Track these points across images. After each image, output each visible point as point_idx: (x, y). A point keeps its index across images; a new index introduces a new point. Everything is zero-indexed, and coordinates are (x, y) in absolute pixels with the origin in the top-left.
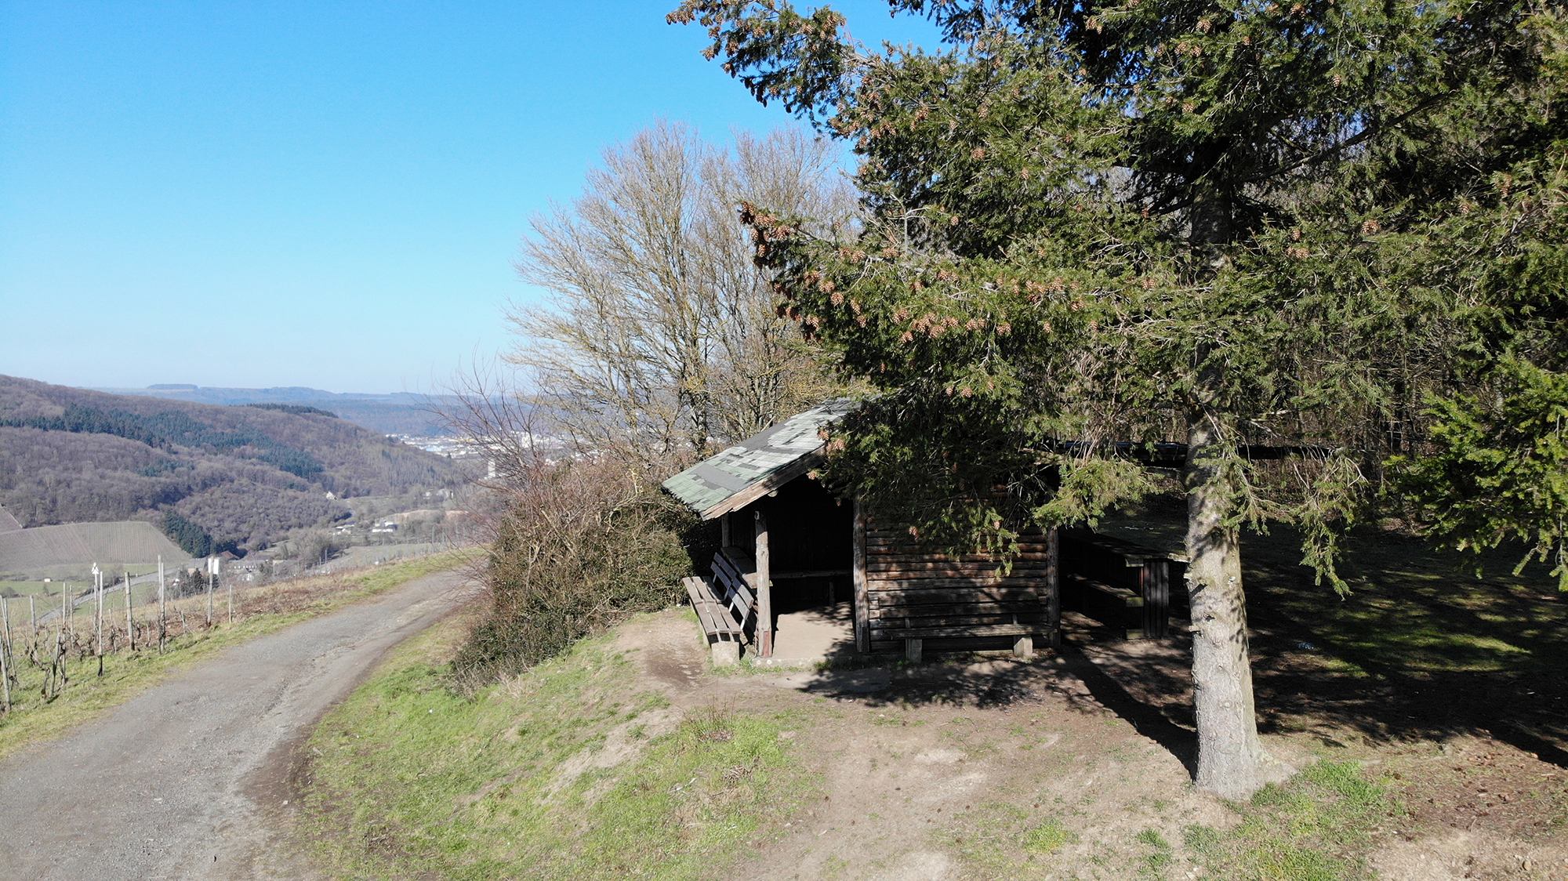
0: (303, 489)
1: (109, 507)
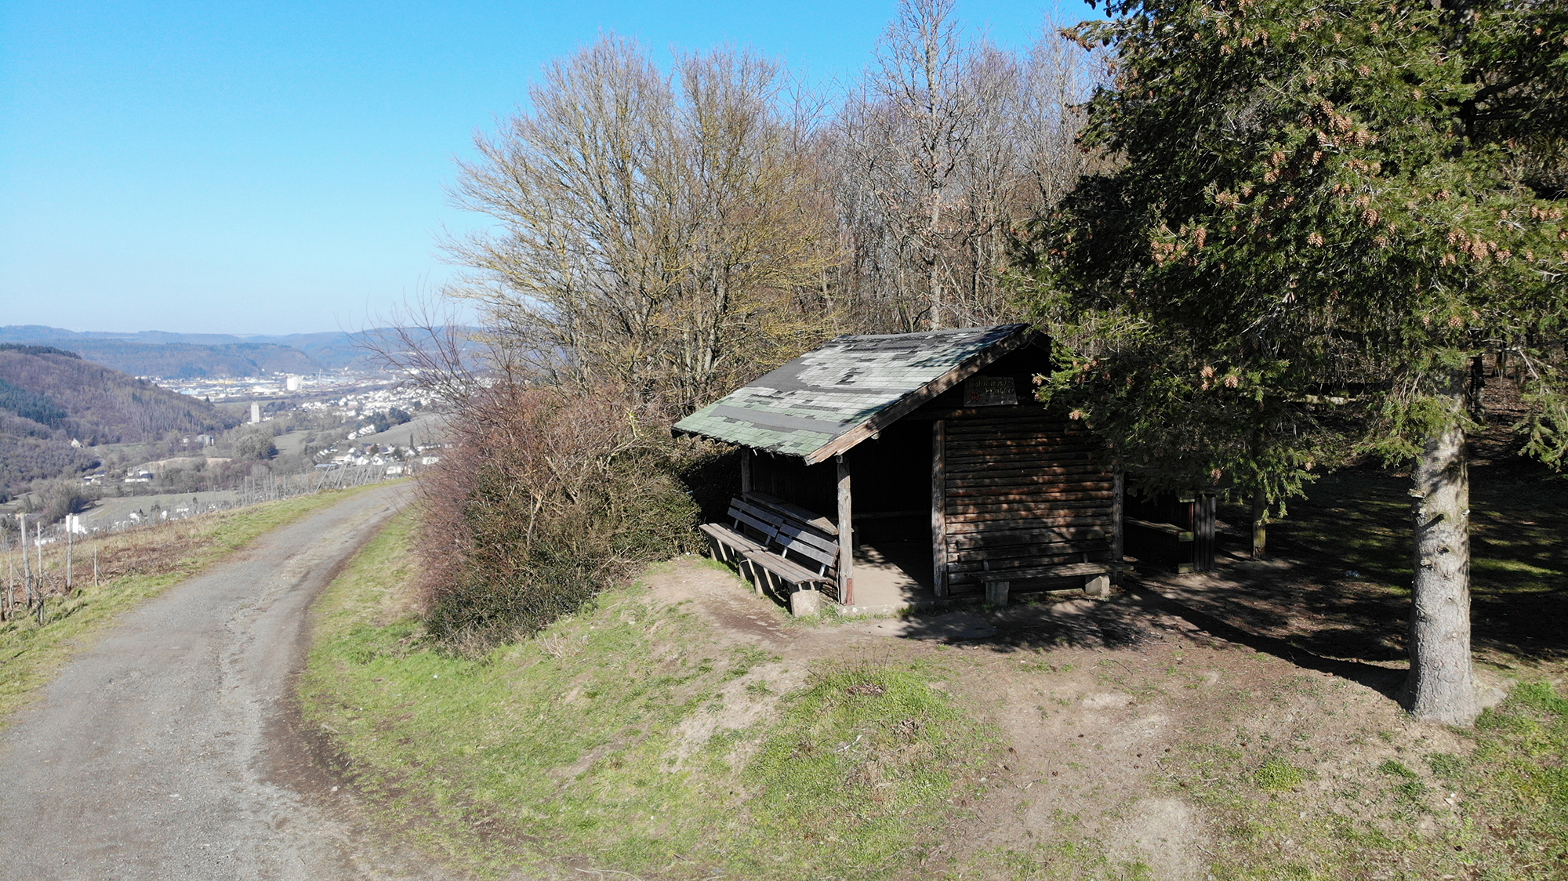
0: (45, 436)
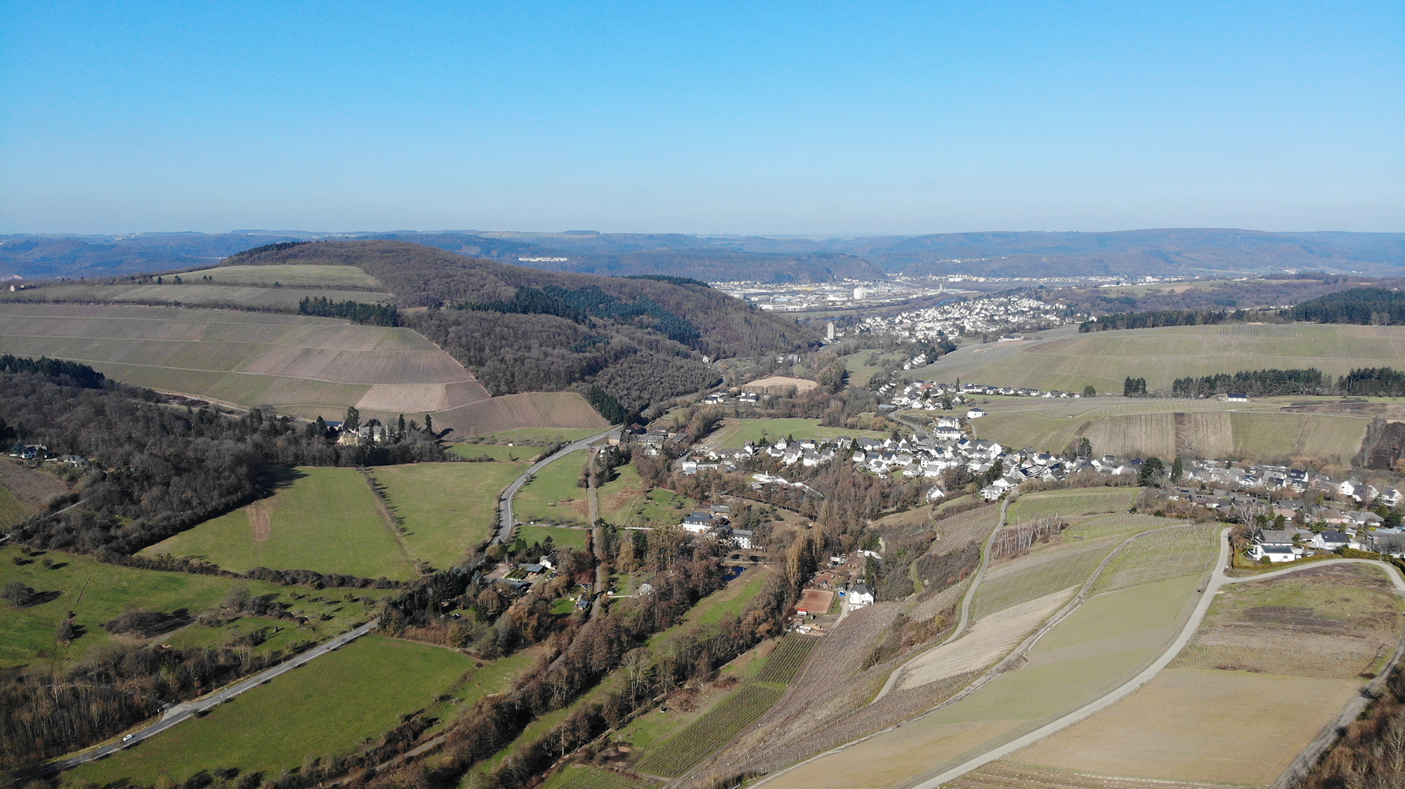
1: (551, 380)
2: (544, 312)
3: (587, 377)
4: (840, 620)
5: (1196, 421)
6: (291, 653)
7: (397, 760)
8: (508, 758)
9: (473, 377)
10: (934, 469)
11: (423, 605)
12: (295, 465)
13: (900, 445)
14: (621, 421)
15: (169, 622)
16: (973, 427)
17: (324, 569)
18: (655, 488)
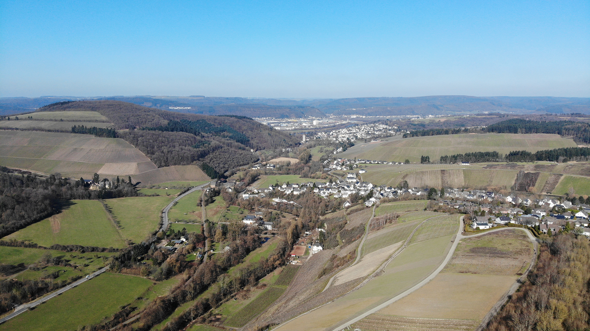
1: (184, 160)
2: (181, 131)
3: (200, 159)
4: (309, 258)
5: (449, 173)
6: (71, 281)
7: (119, 325)
8: (168, 322)
9: (149, 159)
10: (346, 194)
11: (129, 259)
12: (71, 199)
13: (333, 185)
14: (216, 178)
15: (17, 269)
16: (361, 177)
17: (84, 244)
18: (231, 205)
